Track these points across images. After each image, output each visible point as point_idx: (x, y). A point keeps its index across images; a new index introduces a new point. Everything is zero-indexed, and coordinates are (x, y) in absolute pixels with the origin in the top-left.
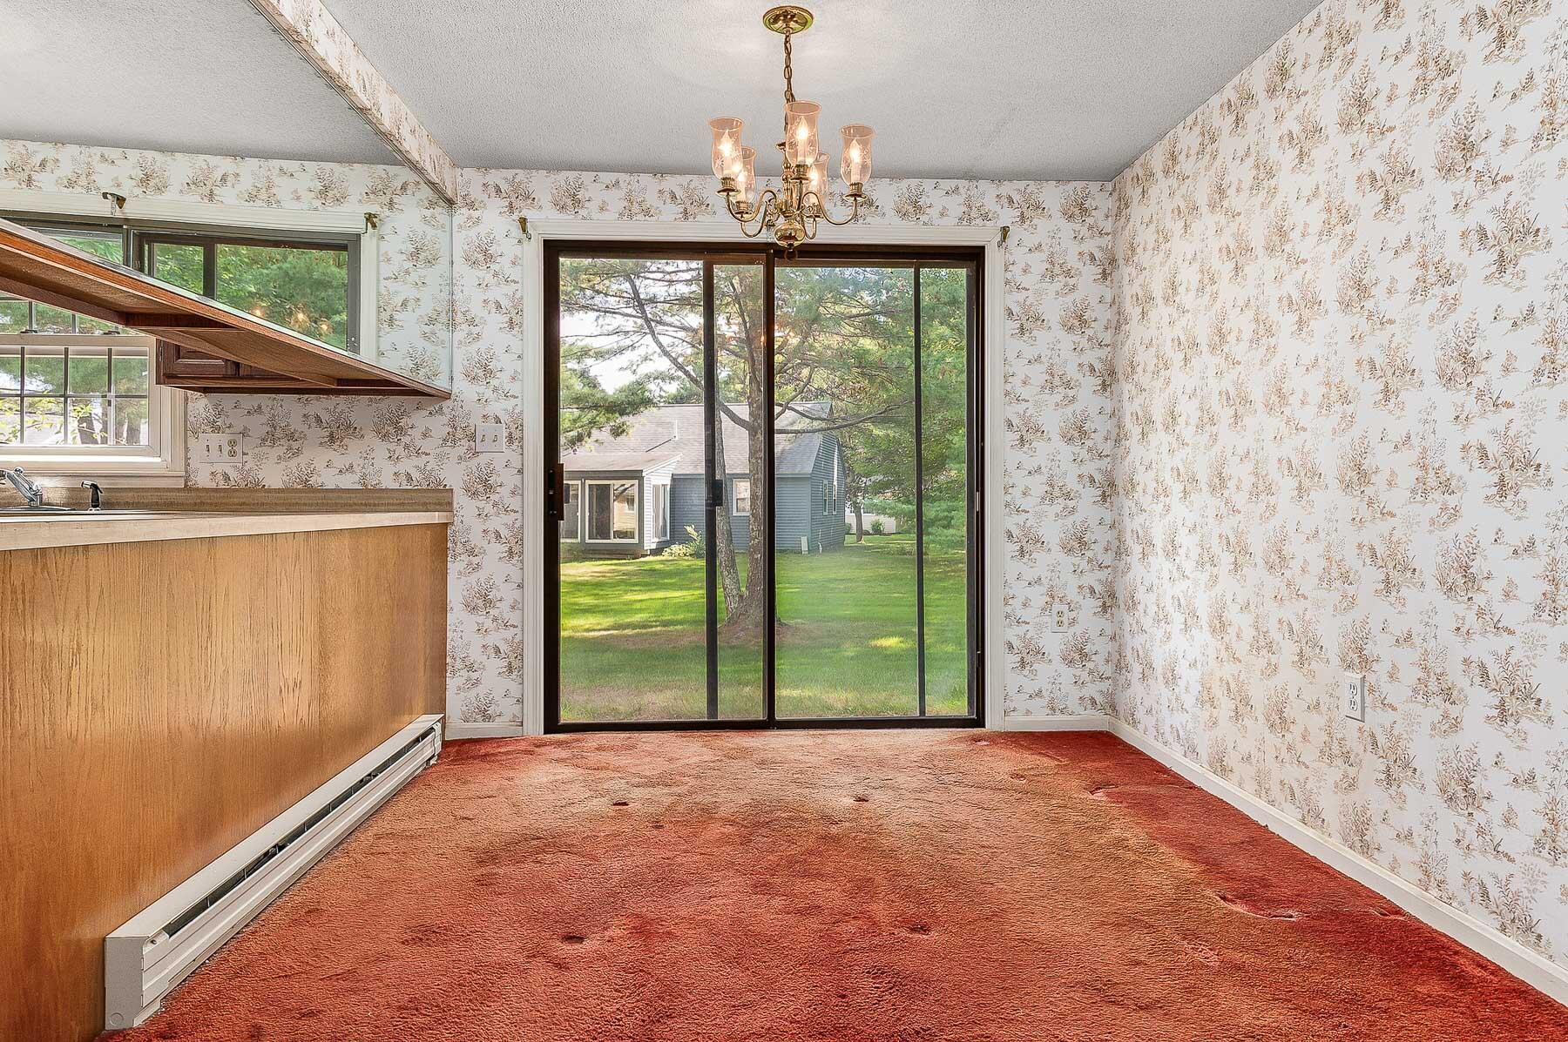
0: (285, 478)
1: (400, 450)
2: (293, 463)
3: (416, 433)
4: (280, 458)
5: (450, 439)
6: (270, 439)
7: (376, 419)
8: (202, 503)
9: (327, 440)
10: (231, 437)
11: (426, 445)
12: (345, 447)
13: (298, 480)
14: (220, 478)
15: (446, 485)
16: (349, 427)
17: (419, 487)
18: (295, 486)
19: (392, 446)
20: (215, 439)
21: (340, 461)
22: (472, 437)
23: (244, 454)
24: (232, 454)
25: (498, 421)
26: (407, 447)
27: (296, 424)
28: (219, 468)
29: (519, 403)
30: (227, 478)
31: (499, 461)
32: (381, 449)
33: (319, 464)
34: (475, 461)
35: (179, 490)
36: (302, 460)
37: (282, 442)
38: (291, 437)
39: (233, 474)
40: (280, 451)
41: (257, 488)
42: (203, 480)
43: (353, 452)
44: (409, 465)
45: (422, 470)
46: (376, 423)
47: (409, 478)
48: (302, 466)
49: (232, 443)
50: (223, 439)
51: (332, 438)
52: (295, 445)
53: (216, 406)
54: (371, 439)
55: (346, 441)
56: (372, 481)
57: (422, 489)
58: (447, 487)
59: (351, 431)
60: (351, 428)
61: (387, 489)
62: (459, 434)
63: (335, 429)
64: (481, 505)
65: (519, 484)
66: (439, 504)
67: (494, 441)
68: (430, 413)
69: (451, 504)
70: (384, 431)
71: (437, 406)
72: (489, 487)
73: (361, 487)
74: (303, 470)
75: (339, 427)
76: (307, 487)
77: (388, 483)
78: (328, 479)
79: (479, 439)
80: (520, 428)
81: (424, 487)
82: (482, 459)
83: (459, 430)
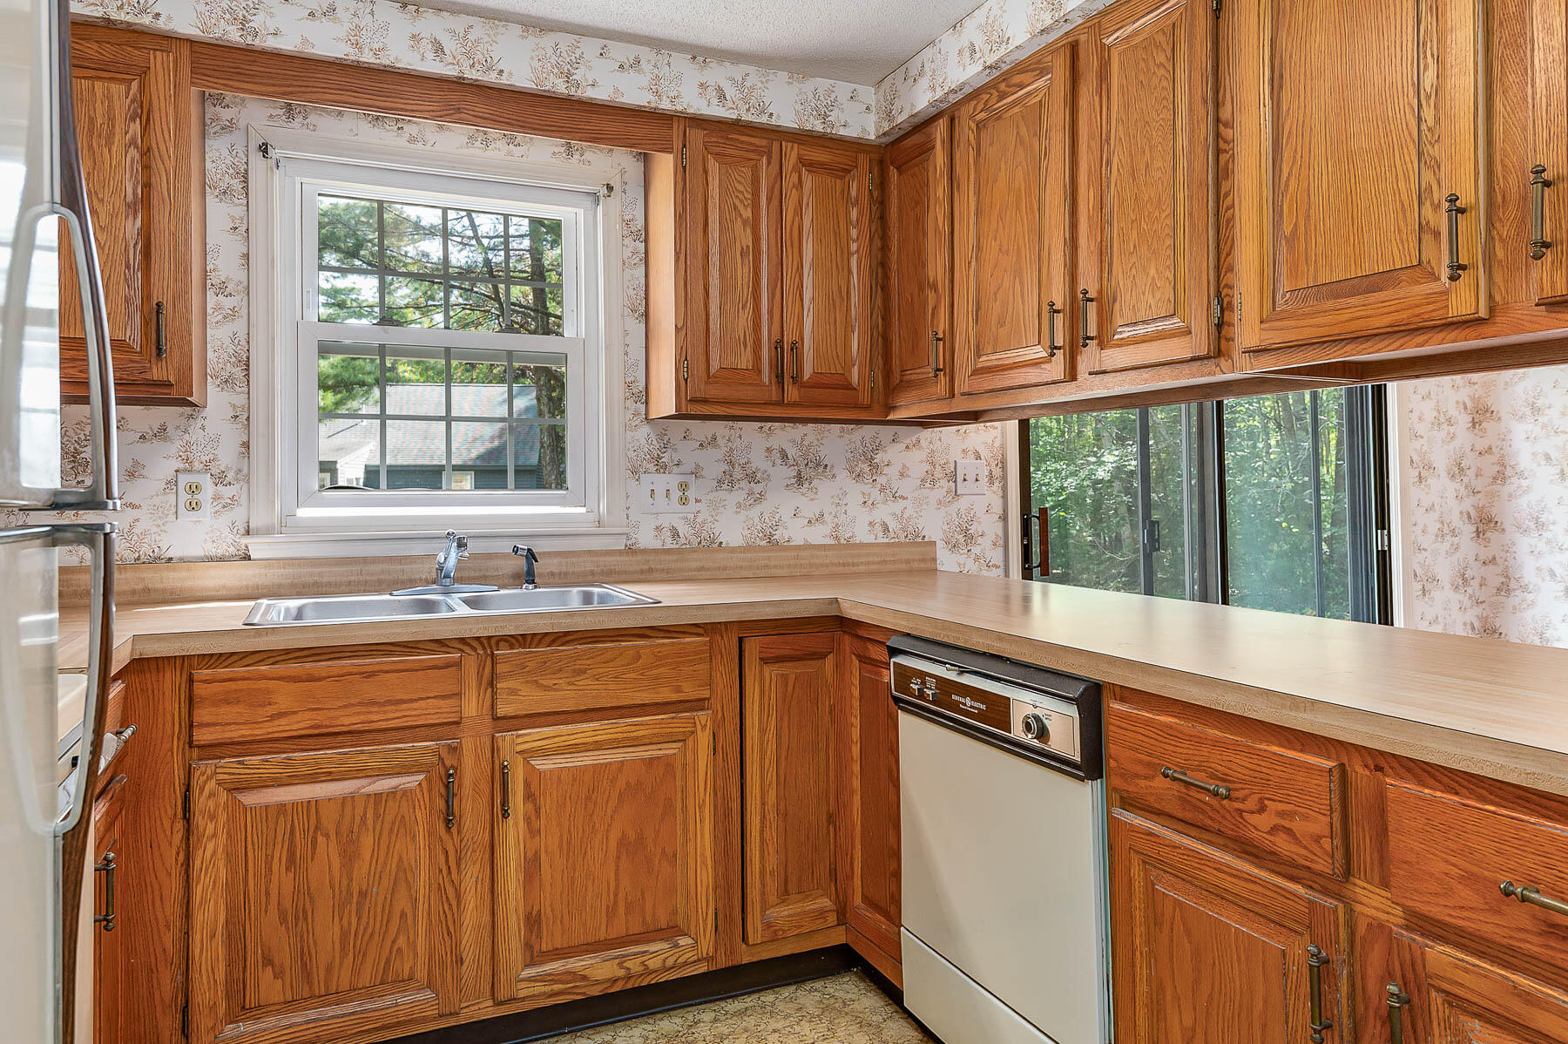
0: (746, 532)
1: (875, 494)
2: (755, 511)
3: (892, 472)
4: (739, 505)
5: (929, 480)
6: (727, 481)
7: (849, 455)
8: (651, 570)
9: (794, 481)
10: (682, 478)
11: (904, 487)
12: (814, 490)
13: (761, 535)
14: (667, 534)
15: (924, 537)
16: (818, 465)
17: (897, 541)
18: (758, 542)
19: (867, 489)
20: (663, 482)
21: (810, 509)
22: (953, 477)
23: (697, 501)
24: (684, 501)
25: (978, 457)
26: (883, 489)
27: (758, 461)
28: (666, 521)
29: (999, 436)
30: (675, 534)
31: (979, 505)
32: (855, 492)
33: (786, 513)
34: (956, 505)
35: (620, 552)
36: (766, 507)
37: (742, 485)
38: (752, 478)
39: (683, 530)
40: (739, 496)
41: (712, 546)
42: (646, 538)
43: (823, 496)
44: (885, 512)
45: (899, 517)
46: (848, 460)
47: (885, 529)
48: (766, 516)
49: (684, 487)
50: (671, 480)
51: (800, 479)
52: (757, 488)
53: (661, 436)
54: (843, 478)
55: (815, 482)
56: (845, 534)
57: (900, 544)
58: (926, 539)
59: (821, 469)
60: (820, 466)
61: (862, 545)
62: (938, 473)
63: (802, 467)
64: (962, 559)
65: (1000, 533)
66: (923, 560)
67: (977, 480)
68: (907, 447)
69: (934, 560)
70: (858, 469)
71: (914, 439)
72: (969, 538)
73: (833, 542)
74: (767, 520)
75: (807, 464)
76: (773, 544)
77: (863, 535)
78: (796, 532)
79: (960, 479)
80: (1000, 465)
81: (902, 540)
82: (963, 503)
83: (938, 468)
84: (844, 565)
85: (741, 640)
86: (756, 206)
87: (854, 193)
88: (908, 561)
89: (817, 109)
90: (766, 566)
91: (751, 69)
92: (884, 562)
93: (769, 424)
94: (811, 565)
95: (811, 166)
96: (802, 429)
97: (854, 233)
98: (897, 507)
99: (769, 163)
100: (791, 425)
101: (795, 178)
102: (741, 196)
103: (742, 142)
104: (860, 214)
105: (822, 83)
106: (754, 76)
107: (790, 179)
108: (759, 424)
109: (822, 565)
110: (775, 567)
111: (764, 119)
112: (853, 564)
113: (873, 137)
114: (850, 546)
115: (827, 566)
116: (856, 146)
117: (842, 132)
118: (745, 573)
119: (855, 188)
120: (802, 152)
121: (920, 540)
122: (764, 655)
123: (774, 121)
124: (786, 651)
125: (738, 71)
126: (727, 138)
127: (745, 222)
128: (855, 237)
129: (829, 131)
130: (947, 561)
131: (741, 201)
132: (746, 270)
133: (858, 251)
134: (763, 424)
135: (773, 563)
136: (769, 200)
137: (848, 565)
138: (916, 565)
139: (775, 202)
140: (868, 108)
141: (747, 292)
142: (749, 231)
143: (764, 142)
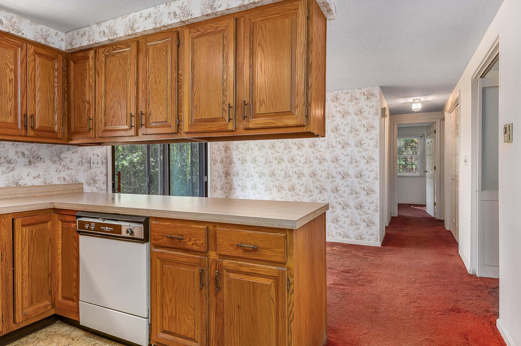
0: (6, 182)
1: (61, 168)
2: (11, 174)
3: (67, 161)
4: (3, 172)
5: (81, 163)
7: (50, 155)
9: (28, 163)
11: (72, 166)
12: (36, 167)
13: (13, 182)
15: (79, 182)
16: (38, 158)
17: (69, 183)
18: (12, 185)
19: (57, 166)
21: (34, 172)
22: (89, 162)
25: (98, 156)
26: (63, 166)
27: (12, 156)
29: (105, 150)
31: (98, 171)
32: (53, 167)
33: (24, 174)
34: (90, 172)
36: (15, 173)
37: (5, 164)
38: (9, 162)
40: (4, 169)
43: (40, 169)
44: (64, 174)
45: (69, 176)
47: (65, 179)
48: (15, 176)
51: (30, 163)
52: (11, 166)
54: (48, 163)
55: (37, 164)
56: (48, 182)
57: (70, 184)
58: (80, 182)
59: (39, 159)
60: (39, 158)
61: (55, 185)
62: (84, 161)
63: (31, 159)
64: (92, 188)
65: (105, 180)
66: (79, 189)
67: (98, 163)
68: (73, 152)
69: (83, 189)
70: (54, 160)
71: (75, 150)
72: (95, 181)
73: (44, 185)
74: (16, 177)
75: (33, 158)
76: (18, 185)
77: (55, 181)
78: (28, 181)
79: (92, 162)
80: (105, 159)
81: (71, 183)
82: (93, 171)
83: (84, 159)
84: (48, 192)
85: (13, 219)
86: (16, 65)
87: (56, 66)
88: (73, 190)
89: (42, 35)
90: (16, 194)
91: (15, 16)
92: (64, 190)
93: (17, 143)
94: (35, 192)
95: (39, 55)
96: (31, 145)
97: (56, 80)
98: (69, 172)
99: (22, 50)
100: (26, 143)
101: (33, 58)
102: (9, 60)
103: (10, 41)
104: (59, 74)
105: (45, 28)
106: (16, 18)
107: (30, 58)
108: (12, 143)
109: (39, 192)
110: (20, 194)
111: (20, 35)
112: (52, 192)
113: (64, 50)
114: (50, 185)
115: (41, 193)
116: (58, 51)
117: (52, 45)
118: (6, 197)
119: (57, 65)
120: (35, 49)
121: (77, 183)
122: (23, 224)
123: (24, 36)
124: (33, 221)
125: (9, 15)
126: (3, 38)
127: (11, 70)
128: (57, 81)
129: (47, 44)
130: (87, 189)
131: (9, 62)
132: (11, 87)
133: (58, 86)
134: (14, 143)
135: (18, 193)
136: (22, 63)
137: (50, 192)
138: (76, 191)
139: (24, 65)
140: (62, 39)
141: (12, 95)
142: (12, 73)
143: (19, 43)
